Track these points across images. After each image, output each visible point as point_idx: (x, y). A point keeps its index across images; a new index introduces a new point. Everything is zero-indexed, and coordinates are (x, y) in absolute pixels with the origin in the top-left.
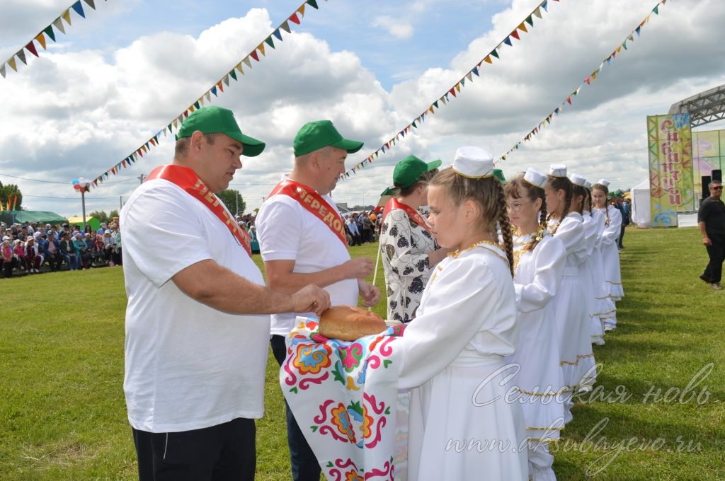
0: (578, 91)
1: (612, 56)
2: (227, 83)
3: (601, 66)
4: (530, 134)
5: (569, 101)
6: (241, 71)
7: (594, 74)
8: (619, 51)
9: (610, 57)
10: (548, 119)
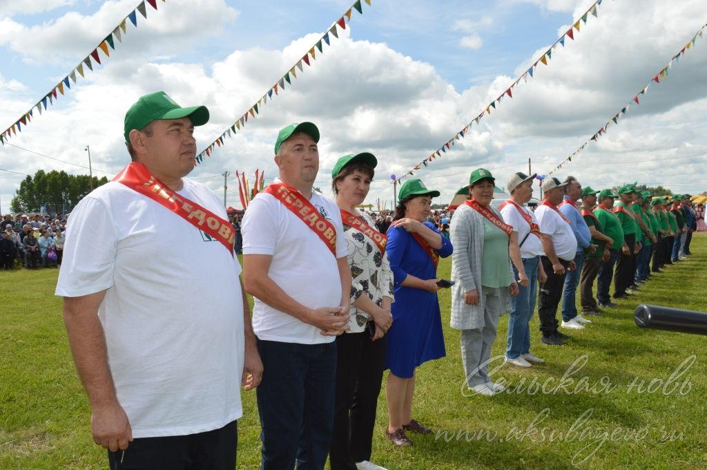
0: (646, 90)
1: (681, 53)
2: (282, 86)
3: (670, 64)
4: (597, 134)
5: (636, 100)
6: (294, 75)
7: (662, 72)
8: (688, 47)
9: (679, 54)
10: (615, 119)
